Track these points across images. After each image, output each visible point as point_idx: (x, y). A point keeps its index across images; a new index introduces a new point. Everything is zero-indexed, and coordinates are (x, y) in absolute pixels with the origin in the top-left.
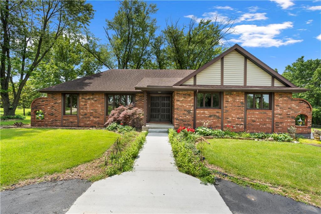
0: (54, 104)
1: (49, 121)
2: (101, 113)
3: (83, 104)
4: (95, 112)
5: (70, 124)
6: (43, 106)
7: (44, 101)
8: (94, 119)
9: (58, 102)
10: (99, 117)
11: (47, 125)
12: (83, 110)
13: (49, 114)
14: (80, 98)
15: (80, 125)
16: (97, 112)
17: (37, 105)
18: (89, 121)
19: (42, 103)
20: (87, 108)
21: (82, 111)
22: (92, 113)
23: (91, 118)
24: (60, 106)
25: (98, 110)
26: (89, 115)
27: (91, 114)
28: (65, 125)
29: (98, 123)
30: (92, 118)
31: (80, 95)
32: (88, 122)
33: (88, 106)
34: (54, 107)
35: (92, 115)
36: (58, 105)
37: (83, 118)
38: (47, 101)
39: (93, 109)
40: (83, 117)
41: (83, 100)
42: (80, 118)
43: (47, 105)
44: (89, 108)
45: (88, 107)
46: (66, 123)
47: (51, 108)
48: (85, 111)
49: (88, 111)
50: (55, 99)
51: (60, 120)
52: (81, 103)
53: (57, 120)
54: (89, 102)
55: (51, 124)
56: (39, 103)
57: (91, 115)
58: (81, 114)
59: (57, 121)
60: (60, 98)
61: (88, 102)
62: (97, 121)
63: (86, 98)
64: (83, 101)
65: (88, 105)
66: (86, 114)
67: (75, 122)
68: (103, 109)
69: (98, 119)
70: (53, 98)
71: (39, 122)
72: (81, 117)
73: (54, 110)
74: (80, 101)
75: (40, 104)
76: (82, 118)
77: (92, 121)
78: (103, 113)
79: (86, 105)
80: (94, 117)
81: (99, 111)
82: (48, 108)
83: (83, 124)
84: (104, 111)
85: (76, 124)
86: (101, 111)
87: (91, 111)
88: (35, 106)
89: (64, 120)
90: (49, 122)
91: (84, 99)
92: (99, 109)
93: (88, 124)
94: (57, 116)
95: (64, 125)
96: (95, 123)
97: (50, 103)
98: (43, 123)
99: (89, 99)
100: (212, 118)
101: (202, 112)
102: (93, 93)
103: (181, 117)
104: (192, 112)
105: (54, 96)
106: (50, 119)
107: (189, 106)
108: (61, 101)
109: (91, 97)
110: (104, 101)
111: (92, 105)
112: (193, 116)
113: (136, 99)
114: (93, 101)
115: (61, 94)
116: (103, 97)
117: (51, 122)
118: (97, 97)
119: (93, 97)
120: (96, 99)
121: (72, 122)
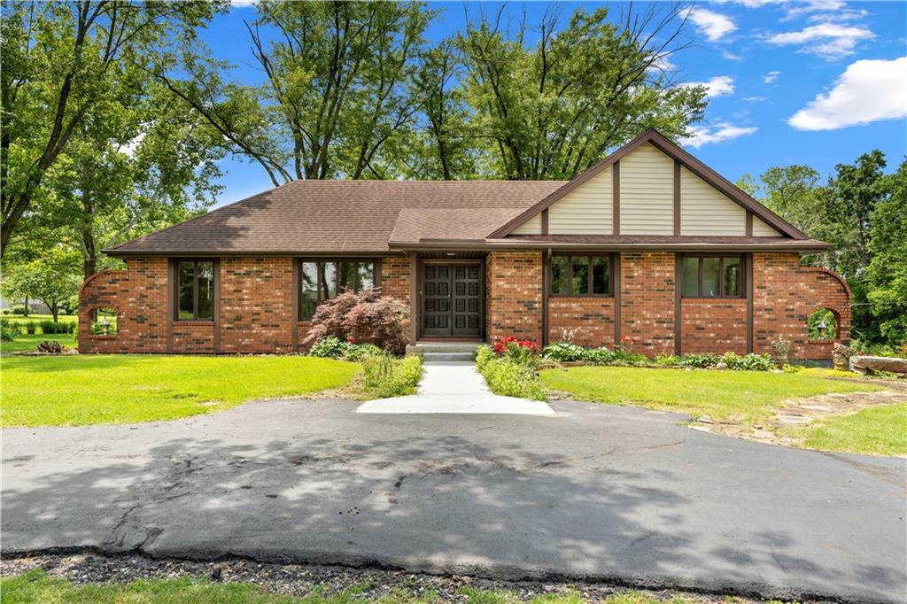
0: (147, 288)
1: (132, 337)
2: (284, 314)
3: (232, 288)
4: (266, 312)
5: (192, 346)
6: (115, 294)
7: (118, 280)
8: (264, 332)
9: (157, 283)
10: (278, 326)
11: (125, 349)
12: (230, 306)
13: (131, 319)
14: (222, 271)
15: (222, 349)
16: (271, 312)
17: (96, 292)
18: (248, 336)
19: (112, 285)
20: (243, 300)
21: (228, 308)
22: (258, 314)
23: (253, 329)
24: (165, 294)
25: (275, 306)
26: (247, 320)
27: (255, 317)
28: (180, 349)
29: (275, 342)
30: (256, 329)
31: (223, 263)
32: (246, 340)
33: (246, 294)
34: (147, 296)
35: (257, 320)
36: (158, 291)
37: (231, 329)
38: (127, 280)
39: (260, 302)
40: (230, 326)
41: (230, 277)
42: (223, 328)
43: (128, 291)
44: (248, 300)
45: (246, 297)
46: (181, 343)
47: (138, 299)
48: (238, 308)
49: (246, 308)
50: (150, 274)
51: (165, 334)
52: (226, 285)
53: (155, 334)
54: (248, 282)
55: (137, 346)
56: (103, 285)
57: (253, 320)
58: (224, 317)
59: (155, 340)
60: (165, 271)
61: (244, 283)
62: (272, 337)
63: (239, 271)
64: (231, 280)
65: (244, 291)
66: (239, 318)
67: (209, 340)
68: (289, 302)
69: (273, 331)
70: (142, 271)
71: (102, 342)
72: (226, 326)
73: (148, 308)
74: (223, 280)
75: (104, 288)
76: (228, 328)
77: (258, 336)
78: (289, 314)
79: (240, 291)
80: (263, 326)
81: (277, 308)
82: (131, 299)
83: (232, 346)
84: (291, 308)
85: (211, 346)
86: (282, 308)
87: (256, 308)
88: (92, 295)
89: (177, 334)
90: (132, 340)
91: (235, 274)
92: (278, 303)
93: (246, 346)
94: (155, 323)
95: (175, 348)
96: (266, 343)
97: (133, 288)
98: (115, 343)
99: (248, 274)
100: (590, 322)
101: (564, 305)
102: (259, 257)
103: (509, 318)
104: (537, 305)
105: (146, 266)
106: (134, 332)
107: (529, 289)
108: (166, 280)
109: (255, 269)
110: (290, 280)
111: (256, 290)
112: (540, 318)
113: (383, 272)
114: (259, 280)
115: (166, 260)
116: (290, 269)
117: (137, 340)
118: (271, 268)
119: (259, 269)
120: (267, 274)
121: (198, 342)
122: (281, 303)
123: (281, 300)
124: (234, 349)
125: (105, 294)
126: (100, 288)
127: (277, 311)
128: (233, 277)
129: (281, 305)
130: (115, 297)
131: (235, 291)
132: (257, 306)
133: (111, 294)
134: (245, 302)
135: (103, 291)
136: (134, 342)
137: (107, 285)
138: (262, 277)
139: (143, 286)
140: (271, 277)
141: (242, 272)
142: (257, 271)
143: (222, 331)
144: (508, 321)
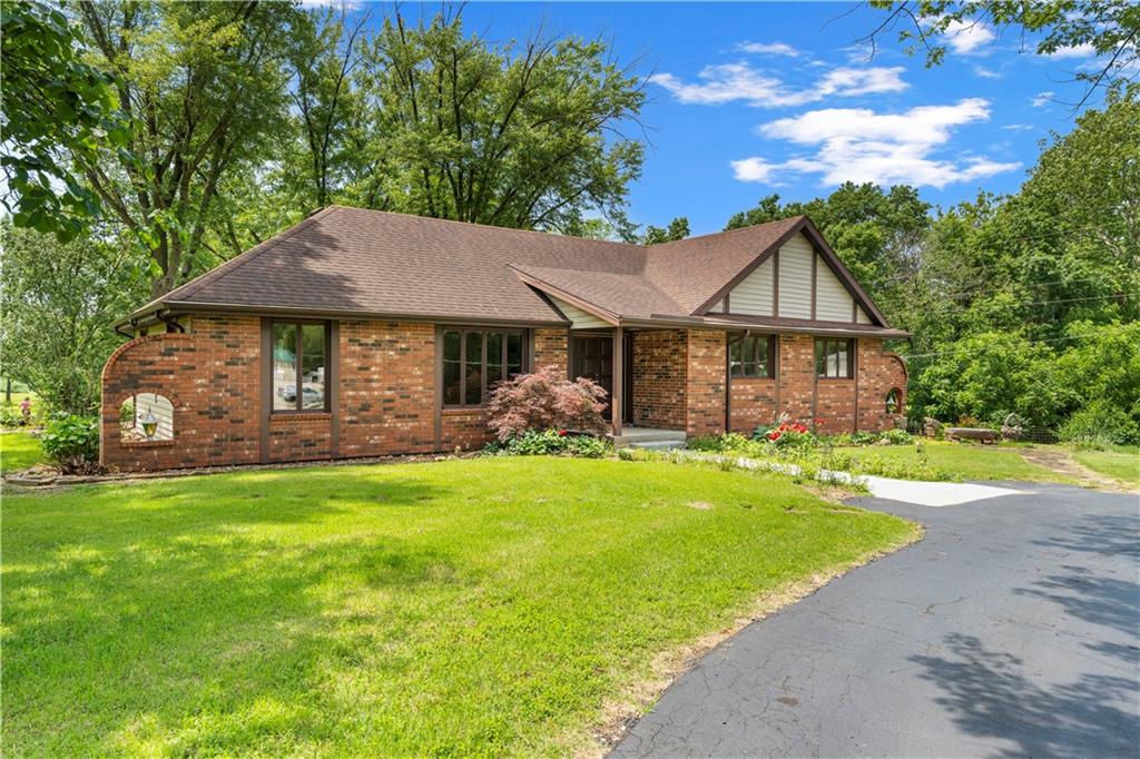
0: (228, 364)
1: (202, 441)
2: (424, 400)
3: (356, 365)
4: (402, 397)
5: (298, 450)
6: (171, 372)
7: (178, 350)
8: (399, 425)
9: (243, 355)
10: (416, 416)
11: (192, 461)
12: (354, 390)
13: (201, 413)
14: (343, 340)
15: (342, 452)
16: (408, 397)
17: (137, 370)
18: (377, 432)
19: (166, 358)
20: (371, 381)
21: (351, 393)
22: (390, 401)
23: (385, 422)
24: (257, 372)
25: (413, 388)
26: (377, 408)
27: (387, 405)
28: (281, 455)
29: (413, 438)
30: (389, 421)
31: (342, 328)
32: (376, 437)
33: (375, 373)
34: (226, 377)
35: (391, 409)
36: (245, 368)
37: (355, 422)
38: (192, 350)
39: (393, 384)
40: (354, 418)
41: (353, 348)
42: (344, 422)
43: (193, 368)
44: (378, 381)
45: (376, 377)
46: (281, 447)
47: (211, 381)
48: (364, 393)
49: (376, 393)
50: (230, 341)
51: (256, 434)
52: (348, 360)
53: (240, 435)
54: (378, 356)
55: (210, 455)
56: (150, 358)
57: (385, 409)
58: (345, 406)
59: (240, 444)
60: (257, 337)
61: (373, 357)
62: (409, 432)
63: (364, 341)
64: (354, 352)
65: (373, 369)
66: (365, 408)
67: (324, 440)
68: (431, 384)
69: (411, 424)
70: (219, 336)
71: (149, 452)
72: (348, 418)
73: (228, 395)
74: (343, 352)
75: (151, 363)
76: (351, 422)
77: (391, 431)
78: (431, 401)
79: (367, 369)
80: (397, 417)
81: (416, 392)
82: (199, 381)
83: (357, 447)
84: (433, 392)
85: (326, 449)
86: (422, 392)
87: (388, 393)
88: (129, 375)
89: (276, 433)
90: (203, 445)
91: (360, 345)
92: (417, 385)
93: (376, 445)
94: (240, 417)
95: (272, 456)
96: (402, 440)
97: (204, 363)
98: (171, 452)
99: (377, 344)
100: (759, 403)
101: (741, 387)
102: (392, 322)
103: (701, 402)
104: (722, 387)
105: (224, 328)
106: (204, 435)
107: (716, 371)
108: (257, 351)
109: (387, 337)
110: (432, 354)
111: (389, 367)
112: (724, 401)
113: (537, 346)
114: (392, 353)
115: (257, 321)
116: (431, 338)
117: (210, 446)
118: (408, 338)
119: (393, 338)
120: (403, 346)
121: (308, 443)
122: (421, 384)
123: (421, 380)
124: (359, 451)
125: (154, 373)
126: (143, 363)
127: (416, 396)
128: (358, 348)
129: (420, 388)
130: (171, 377)
131: (360, 369)
132: (390, 389)
133: (163, 372)
134: (374, 385)
135: (148, 367)
136: (206, 449)
137: (157, 358)
138: (396, 350)
139: (219, 360)
140: (408, 349)
141: (370, 341)
142: (390, 341)
143: (343, 426)
144: (700, 405)
